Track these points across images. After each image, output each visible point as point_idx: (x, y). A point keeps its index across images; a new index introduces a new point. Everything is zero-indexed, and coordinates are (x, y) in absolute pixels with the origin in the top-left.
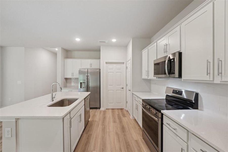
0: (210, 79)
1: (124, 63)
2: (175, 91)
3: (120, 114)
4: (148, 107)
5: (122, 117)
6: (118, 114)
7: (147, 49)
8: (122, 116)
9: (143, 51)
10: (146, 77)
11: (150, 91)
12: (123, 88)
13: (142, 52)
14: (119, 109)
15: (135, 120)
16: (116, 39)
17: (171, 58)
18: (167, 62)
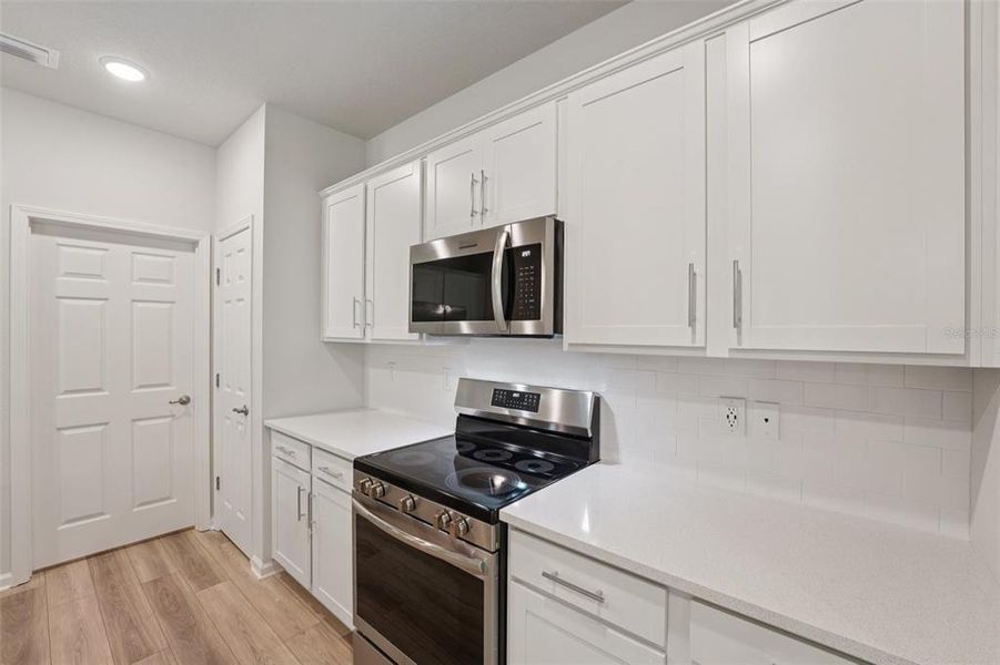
0: (694, 341)
1: (193, 245)
2: (504, 396)
3: (172, 570)
4: (409, 502)
5: (193, 586)
6: (155, 581)
7: (362, 185)
8: (187, 586)
9: (328, 190)
10: (354, 334)
11: (359, 404)
12: (184, 402)
13: (321, 200)
14: (156, 542)
15: (286, 577)
16: (142, 70)
17: (517, 242)
18: (498, 261)
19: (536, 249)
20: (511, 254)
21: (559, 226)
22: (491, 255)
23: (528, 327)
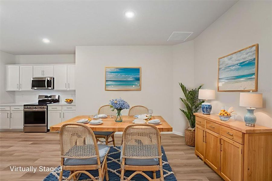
0: (66, 89)
2: (46, 97)
4: (35, 107)
7: (19, 66)
9: (9, 65)
11: (14, 102)
13: (6, 66)
17: (48, 79)
18: (46, 81)
19: (51, 80)
20: (48, 81)
21: (54, 78)
22: (45, 80)
23: (50, 88)
